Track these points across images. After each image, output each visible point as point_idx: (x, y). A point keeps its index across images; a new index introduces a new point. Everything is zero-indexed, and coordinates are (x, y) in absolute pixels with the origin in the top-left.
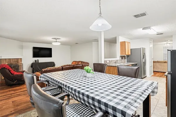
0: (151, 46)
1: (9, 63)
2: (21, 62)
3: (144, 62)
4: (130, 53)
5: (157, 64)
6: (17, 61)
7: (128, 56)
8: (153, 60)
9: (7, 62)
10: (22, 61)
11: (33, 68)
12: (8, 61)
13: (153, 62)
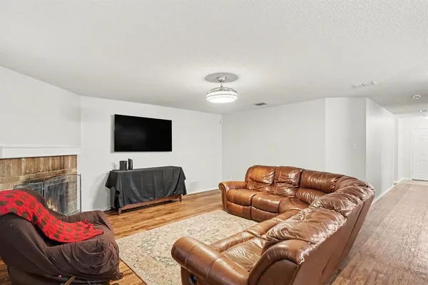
1: (32, 176)
2: (73, 171)
6: (62, 167)
9: (25, 173)
10: (76, 166)
11: (118, 193)
12: (26, 168)
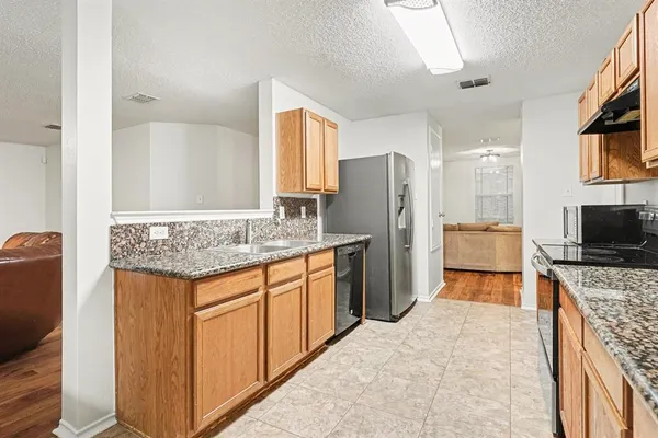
0: (437, 163)
3: (405, 230)
4: (333, 183)
5: (458, 237)
7: (328, 198)
8: (442, 222)
13: (445, 230)
